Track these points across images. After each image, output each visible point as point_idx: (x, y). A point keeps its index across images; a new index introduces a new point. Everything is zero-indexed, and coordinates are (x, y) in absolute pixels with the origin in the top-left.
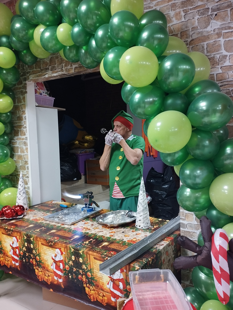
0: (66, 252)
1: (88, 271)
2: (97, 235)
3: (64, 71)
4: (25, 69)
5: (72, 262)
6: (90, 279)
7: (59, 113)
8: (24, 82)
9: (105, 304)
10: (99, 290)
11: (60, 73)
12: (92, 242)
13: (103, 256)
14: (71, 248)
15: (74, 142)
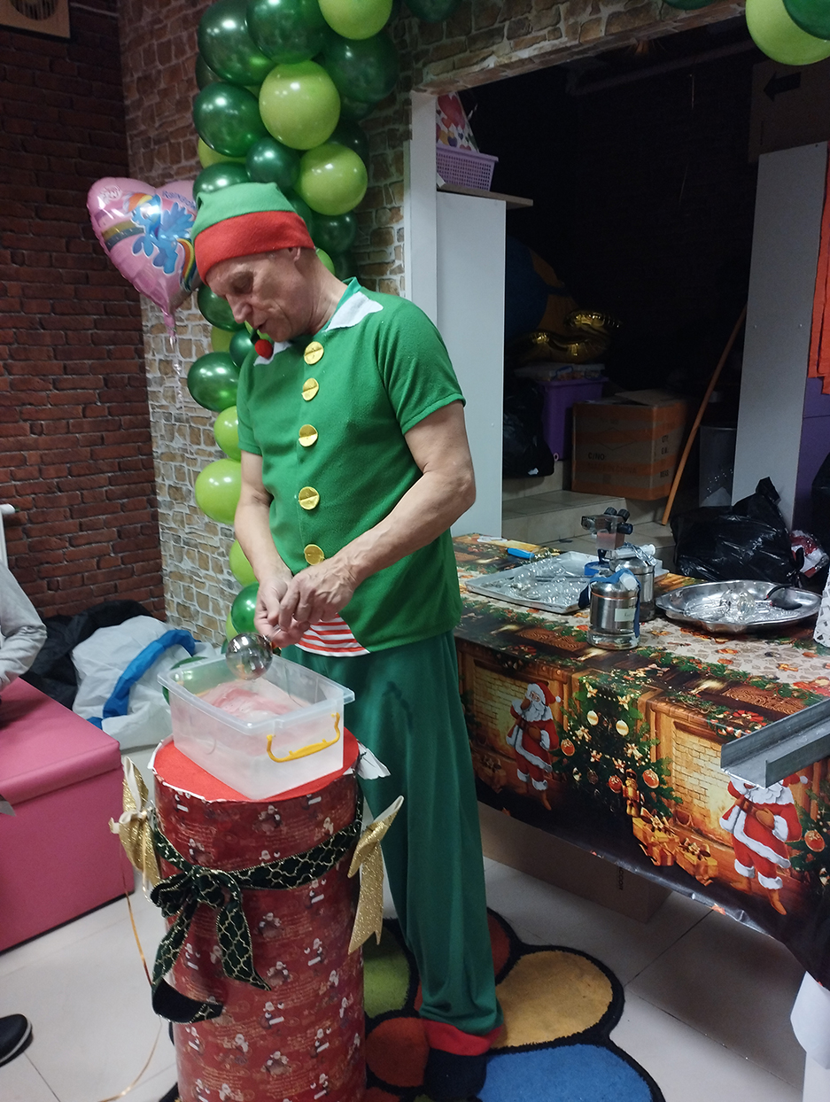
0: (565, 696)
1: (648, 765)
2: (670, 654)
3: (561, 36)
4: (408, 41)
5: (586, 730)
6: (653, 794)
7: (513, 216)
8: (401, 97)
9: (708, 880)
10: (686, 833)
11: (547, 45)
12: (660, 674)
13: (713, 721)
14: (587, 686)
15: (534, 338)
